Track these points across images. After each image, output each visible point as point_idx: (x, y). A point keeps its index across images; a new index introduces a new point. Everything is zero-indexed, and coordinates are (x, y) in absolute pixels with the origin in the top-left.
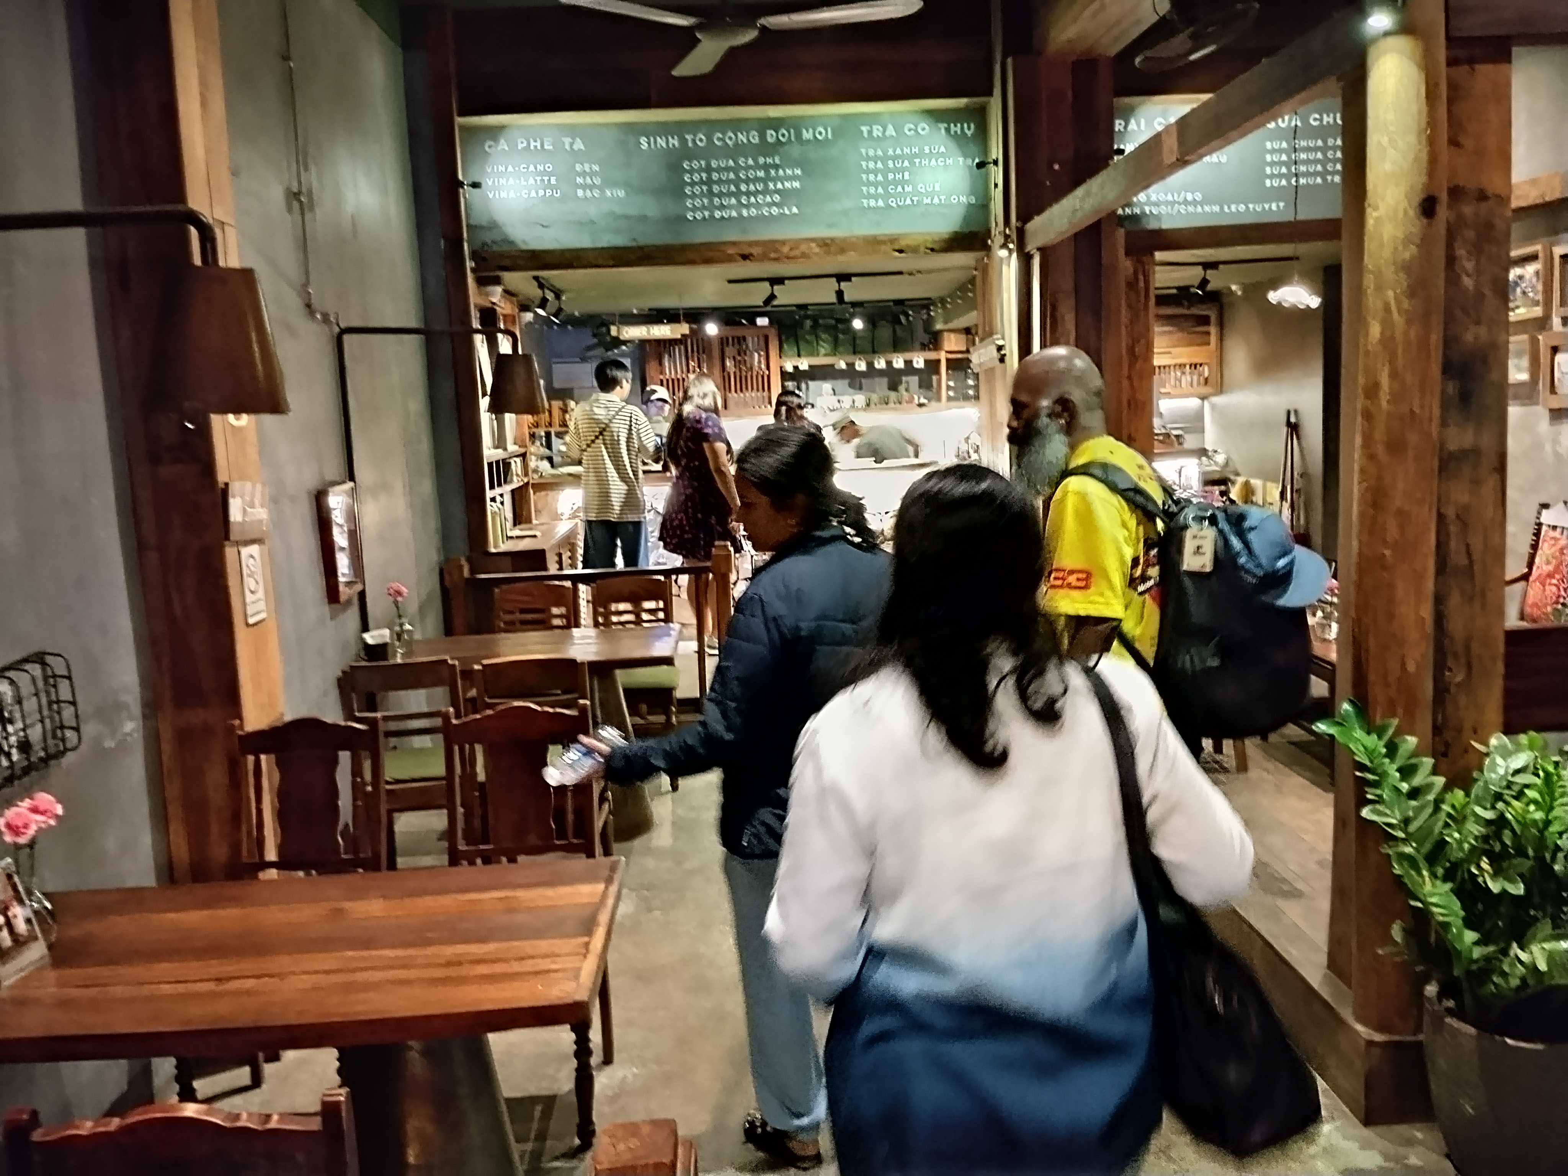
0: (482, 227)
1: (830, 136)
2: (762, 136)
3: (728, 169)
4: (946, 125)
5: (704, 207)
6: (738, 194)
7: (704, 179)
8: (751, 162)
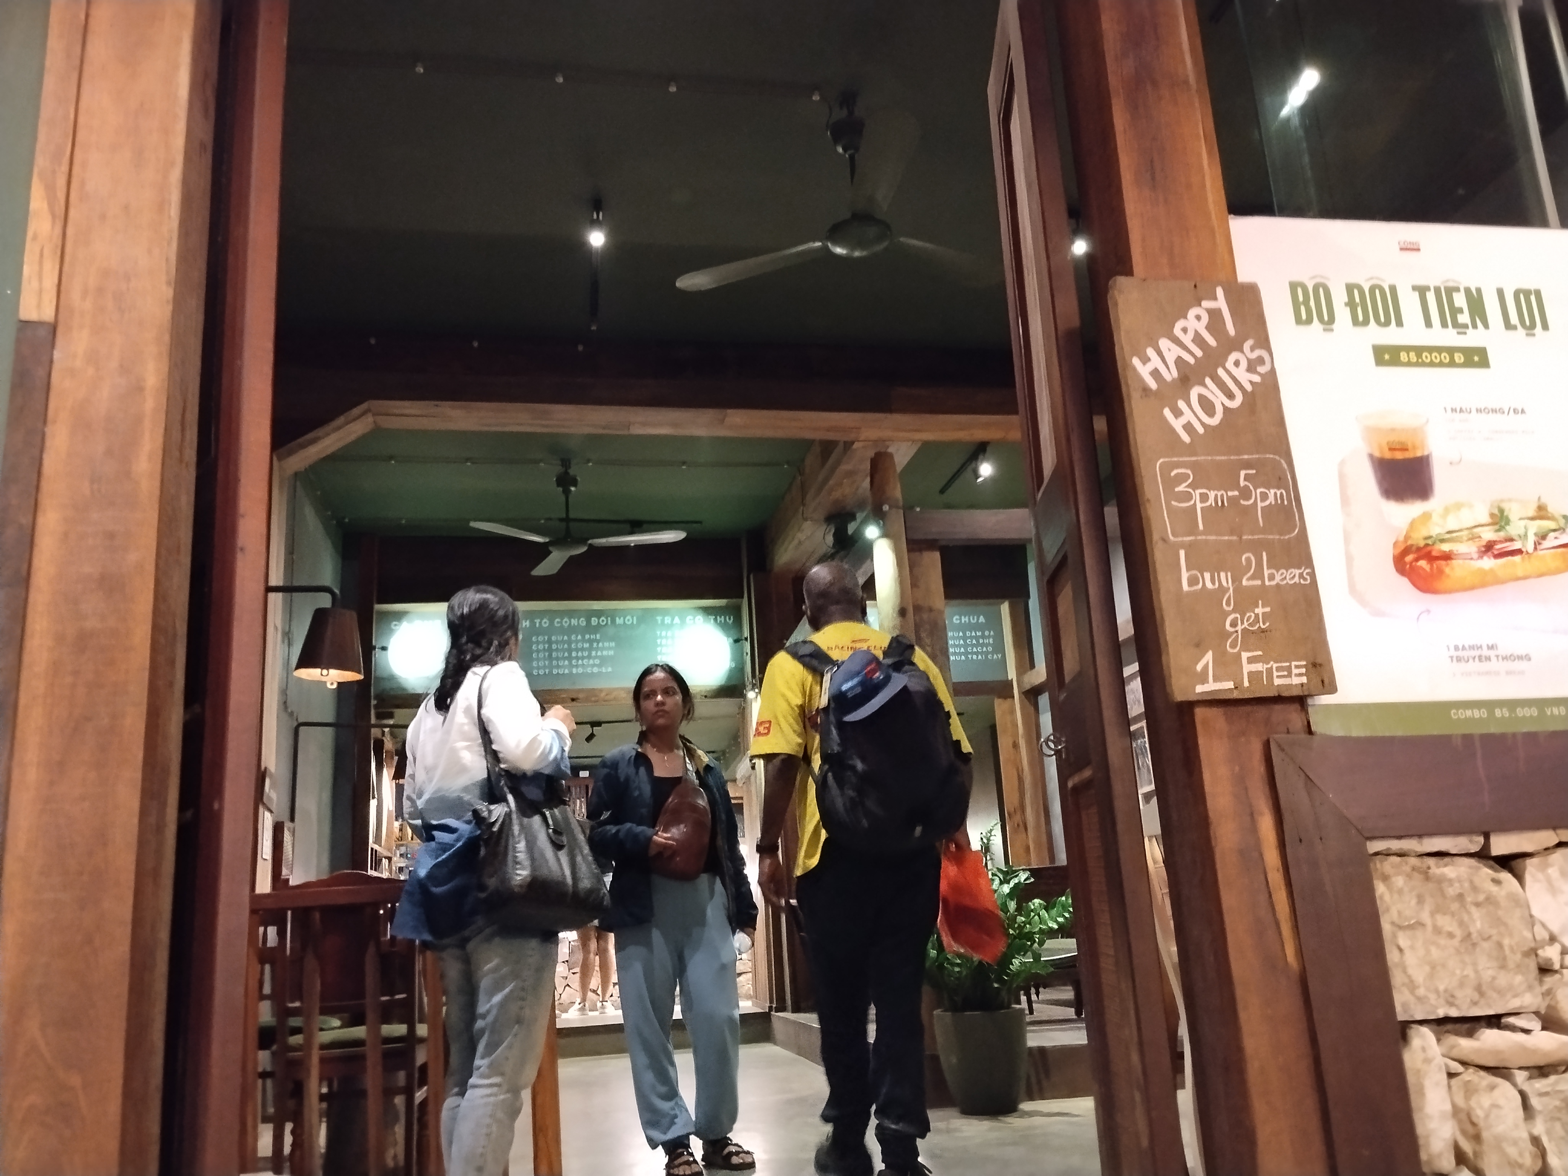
0: (383, 679)
1: (635, 622)
2: (588, 621)
3: (563, 642)
4: (714, 617)
5: (545, 667)
6: (570, 658)
7: (546, 648)
8: (579, 637)
